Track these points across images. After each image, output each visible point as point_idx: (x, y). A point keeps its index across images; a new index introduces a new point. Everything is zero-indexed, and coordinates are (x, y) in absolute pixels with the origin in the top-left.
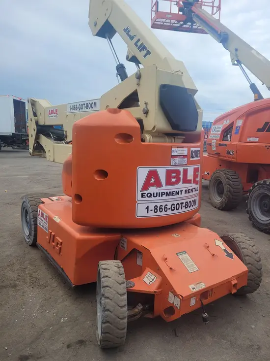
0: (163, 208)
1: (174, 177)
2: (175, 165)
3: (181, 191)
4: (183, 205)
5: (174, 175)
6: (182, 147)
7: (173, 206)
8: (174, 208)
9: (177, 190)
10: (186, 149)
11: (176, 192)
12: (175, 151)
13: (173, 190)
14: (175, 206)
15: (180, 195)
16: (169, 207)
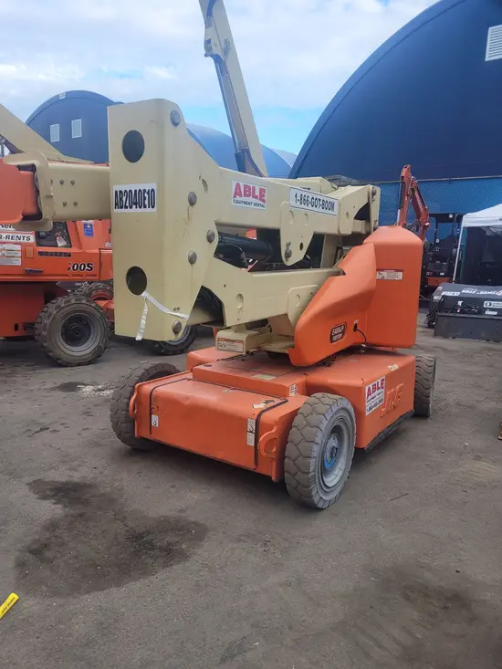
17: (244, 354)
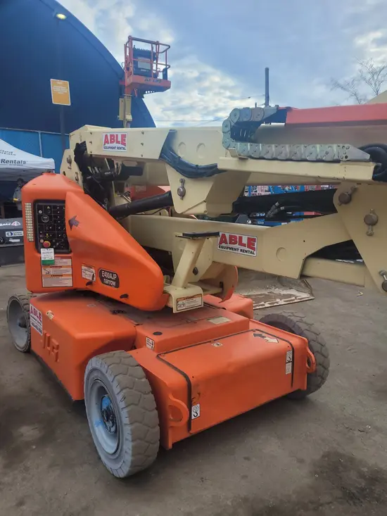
17: (203, 306)
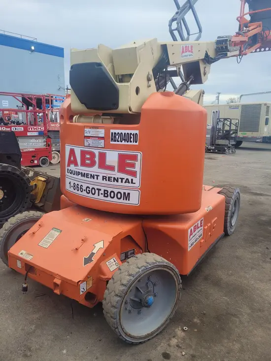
0: (79, 187)
1: (88, 159)
2: (89, 146)
3: (97, 176)
4: (100, 192)
5: (88, 156)
6: (97, 128)
7: (88, 189)
8: (89, 190)
9: (93, 174)
10: (103, 131)
11: (91, 175)
12: (88, 132)
13: (88, 172)
14: (90, 189)
15: (95, 180)
16: (84, 188)
